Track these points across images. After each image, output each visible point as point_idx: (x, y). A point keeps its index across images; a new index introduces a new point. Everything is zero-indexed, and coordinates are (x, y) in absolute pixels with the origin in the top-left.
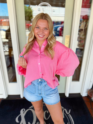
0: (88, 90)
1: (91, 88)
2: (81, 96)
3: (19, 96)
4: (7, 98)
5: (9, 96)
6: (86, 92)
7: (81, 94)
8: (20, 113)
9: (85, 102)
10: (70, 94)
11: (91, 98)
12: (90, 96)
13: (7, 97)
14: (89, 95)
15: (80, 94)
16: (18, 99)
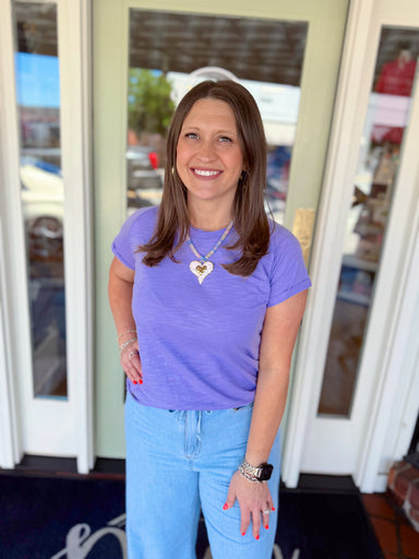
0: (391, 465)
1: (404, 458)
2: (357, 490)
3: (73, 461)
4: (16, 466)
5: (27, 459)
6: (380, 474)
7: (355, 478)
8: (63, 545)
9: (374, 521)
10: (303, 476)
11: (403, 502)
12: (398, 493)
13: (18, 461)
14: (392, 487)
15: (349, 478)
16: (67, 475)
